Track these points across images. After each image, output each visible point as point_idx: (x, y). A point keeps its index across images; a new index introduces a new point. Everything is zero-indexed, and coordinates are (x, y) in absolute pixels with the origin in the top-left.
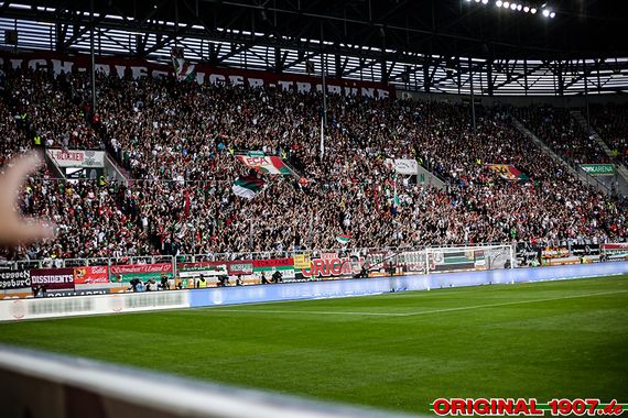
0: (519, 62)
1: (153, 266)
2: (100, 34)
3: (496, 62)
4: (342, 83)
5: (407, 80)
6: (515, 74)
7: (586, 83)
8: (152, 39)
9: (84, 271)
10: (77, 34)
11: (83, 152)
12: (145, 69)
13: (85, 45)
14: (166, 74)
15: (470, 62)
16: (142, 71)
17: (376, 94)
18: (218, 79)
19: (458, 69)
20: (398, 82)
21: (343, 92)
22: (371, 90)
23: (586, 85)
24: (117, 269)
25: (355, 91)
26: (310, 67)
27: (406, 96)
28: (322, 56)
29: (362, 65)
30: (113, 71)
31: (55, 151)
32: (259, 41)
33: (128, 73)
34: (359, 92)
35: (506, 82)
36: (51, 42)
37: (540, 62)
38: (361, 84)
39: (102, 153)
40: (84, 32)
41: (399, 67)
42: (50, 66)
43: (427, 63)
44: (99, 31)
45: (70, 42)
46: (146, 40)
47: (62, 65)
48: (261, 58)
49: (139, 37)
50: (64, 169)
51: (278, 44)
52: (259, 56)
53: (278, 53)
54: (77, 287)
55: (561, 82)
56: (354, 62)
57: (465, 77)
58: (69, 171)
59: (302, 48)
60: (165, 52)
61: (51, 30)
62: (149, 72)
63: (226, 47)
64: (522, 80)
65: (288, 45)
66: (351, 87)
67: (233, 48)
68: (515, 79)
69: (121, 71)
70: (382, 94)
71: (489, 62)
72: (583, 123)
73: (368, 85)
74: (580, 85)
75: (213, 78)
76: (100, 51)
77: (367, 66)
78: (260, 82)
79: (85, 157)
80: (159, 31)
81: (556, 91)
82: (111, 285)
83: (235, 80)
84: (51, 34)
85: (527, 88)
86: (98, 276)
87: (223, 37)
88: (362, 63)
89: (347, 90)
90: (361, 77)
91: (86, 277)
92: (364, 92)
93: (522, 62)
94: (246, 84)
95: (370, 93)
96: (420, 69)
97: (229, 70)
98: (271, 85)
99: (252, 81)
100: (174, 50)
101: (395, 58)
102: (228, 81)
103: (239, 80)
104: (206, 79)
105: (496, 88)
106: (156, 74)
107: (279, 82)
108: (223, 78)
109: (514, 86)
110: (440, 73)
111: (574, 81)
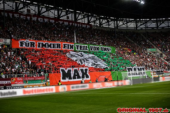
1: (39, 77)
4: (77, 23)
5: (95, 23)
9: (15, 79)
11: (3, 39)
12: (19, 15)
14: (25, 17)
17: (86, 26)
21: (77, 25)
24: (26, 79)
25: (81, 25)
26: (68, 18)
27: (95, 27)
30: (8, 15)
33: (13, 16)
34: (82, 26)
43: (100, 18)
46: (19, 6)
53: (58, 13)
55: (137, 25)
60: (25, 10)
62: (20, 16)
66: (80, 24)
69: (11, 15)
70: (88, 26)
73: (84, 24)
75: (39, 19)
78: (53, 21)
79: (4, 41)
83: (46, 20)
85: (127, 27)
89: (78, 25)
90: (82, 22)
91: (15, 81)
92: (83, 26)
94: (49, 21)
95: (85, 26)
97: (44, 17)
98: (57, 22)
99: (51, 21)
100: (28, 10)
101: (92, 16)
102: (44, 20)
103: (47, 20)
104: (37, 19)
105: (119, 26)
106: (22, 17)
107: (59, 22)
108: (42, 19)
109: (124, 26)
110: (104, 21)
111: (141, 25)
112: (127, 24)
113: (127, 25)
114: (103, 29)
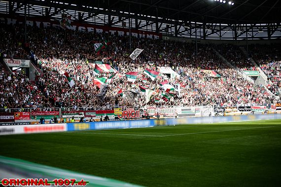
0: (217, 24)
1: (51, 112)
2: (29, 7)
3: (207, 24)
4: (138, 32)
5: (167, 31)
6: (215, 30)
7: (247, 34)
8: (53, 10)
10: (19, 6)
11: (20, 60)
12: (50, 24)
13: (22, 12)
15: (195, 24)
16: (48, 24)
17: (153, 37)
18: (82, 29)
19: (190, 27)
20: (164, 32)
21: (139, 36)
22: (151, 35)
23: (247, 36)
24: (34, 114)
25: (144, 35)
26: (124, 24)
27: (167, 38)
28: (129, 20)
29: (147, 24)
30: (35, 24)
31: (7, 60)
32: (101, 12)
33: (42, 25)
34: (146, 36)
35: (211, 34)
36: (7, 10)
37: (227, 25)
38: (147, 32)
39: (29, 61)
40: (22, 6)
41: (164, 25)
42: (6, 21)
43: (176, 24)
44: (29, 6)
45: (15, 10)
46: (50, 10)
47: (12, 21)
49: (47, 9)
50: (11, 68)
51: (110, 14)
52: (101, 19)
53: (109, 17)
54: (16, 121)
55: (236, 34)
56: (144, 22)
57: (193, 30)
58: (14, 69)
59: (120, 16)
60: (59, 16)
61: (7, 5)
62: (51, 25)
63: (86, 14)
64: (218, 33)
65: (114, 14)
66: (142, 33)
67: (89, 15)
68: (215, 32)
69: (38, 24)
70: (156, 37)
71: (204, 25)
72: (245, 52)
73: (150, 33)
74: (244, 35)
75: (80, 28)
76: (29, 15)
77: (149, 25)
78: (101, 31)
79: (21, 62)
80: (56, 6)
81: (234, 38)
82: (31, 121)
83: (90, 29)
84: (7, 6)
85: (220, 36)
86: (25, 116)
87: (85, 10)
88: (147, 23)
89: (140, 35)
90: (147, 29)
92: (148, 36)
93: (219, 24)
94: (95, 31)
96: (173, 26)
97: (87, 25)
98: (106, 32)
99: (97, 30)
100: (63, 15)
101: (162, 21)
102: (87, 30)
103: (92, 29)
104: (77, 29)
105: (207, 36)
106: (54, 25)
107: (110, 31)
108: (84, 28)
109: (215, 35)
110: (182, 28)
111: (241, 34)
113: (220, 33)
114: (180, 40)
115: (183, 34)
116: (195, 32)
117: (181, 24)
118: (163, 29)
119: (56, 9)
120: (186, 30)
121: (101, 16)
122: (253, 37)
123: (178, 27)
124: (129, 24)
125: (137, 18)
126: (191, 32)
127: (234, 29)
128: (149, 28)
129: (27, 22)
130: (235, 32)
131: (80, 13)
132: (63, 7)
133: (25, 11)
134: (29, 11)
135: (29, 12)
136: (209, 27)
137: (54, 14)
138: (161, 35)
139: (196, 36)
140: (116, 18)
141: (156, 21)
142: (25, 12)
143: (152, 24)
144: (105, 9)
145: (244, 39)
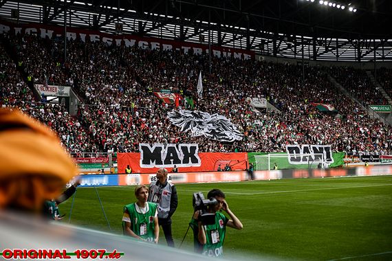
0: (333, 39)
2: (71, 13)
3: (319, 39)
4: (221, 49)
5: (263, 49)
6: (331, 47)
7: (375, 54)
8: (103, 18)
10: (56, 13)
11: (57, 87)
12: (99, 36)
13: (61, 20)
14: (111, 40)
15: (302, 39)
16: (96, 37)
17: (243, 56)
18: (144, 44)
19: (295, 43)
20: (257, 50)
21: (222, 55)
22: (240, 54)
23: (375, 56)
25: (229, 54)
26: (202, 38)
27: (261, 58)
28: (209, 32)
29: (235, 39)
30: (78, 37)
31: (40, 86)
32: (170, 21)
33: (88, 38)
34: (232, 55)
35: (324, 52)
36: (40, 17)
37: (346, 40)
38: (234, 50)
39: (69, 88)
40: (60, 12)
41: (258, 40)
42: (39, 32)
43: (275, 38)
44: (70, 12)
45: (51, 18)
46: (99, 18)
47: (47, 32)
48: (171, 32)
49: (95, 16)
50: (45, 97)
51: (182, 23)
52: (170, 31)
53: (182, 29)
55: (360, 53)
56: (229, 36)
57: (299, 47)
58: (48, 98)
59: (197, 27)
60: (112, 26)
61: (40, 10)
62: (101, 39)
63: (149, 24)
64: (335, 51)
65: (189, 24)
66: (227, 52)
67: (154, 25)
68: (330, 51)
69: (83, 36)
70: (246, 57)
71: (315, 39)
72: (373, 80)
73: (238, 51)
74: (371, 55)
75: (140, 44)
76: (70, 24)
77: (237, 39)
78: (170, 47)
79: (58, 89)
80: (108, 12)
81: (356, 59)
83: (154, 46)
84: (40, 13)
85: (338, 56)
87: (148, 17)
88: (234, 37)
89: (225, 54)
90: (234, 46)
93: (335, 39)
94: (162, 47)
95: (237, 56)
96: (271, 42)
97: (151, 39)
98: (177, 49)
99: (165, 46)
100: (117, 25)
101: (255, 35)
102: (150, 46)
103: (157, 45)
104: (136, 44)
105: (318, 56)
106: (105, 40)
107: (182, 47)
108: (146, 43)
109: (329, 54)
110: (284, 45)
111: (367, 53)
112: (337, 50)
113: (337, 52)
114: (280, 61)
115: (285, 53)
116: (302, 50)
117: (281, 39)
118: (257, 46)
119: (107, 17)
120: (289, 46)
121: (170, 26)
122: (383, 58)
123: (278, 42)
124: (209, 38)
125: (219, 29)
126: (295, 49)
127: (357, 46)
128: (237, 43)
129: (68, 35)
130: (359, 50)
131: (140, 23)
132: (117, 14)
133: (65, 19)
134: (70, 19)
135: (70, 21)
136: (320, 43)
137: (104, 24)
138: (253, 54)
139: (303, 55)
140: (191, 30)
141: (247, 34)
142: (65, 21)
143: (241, 37)
144: (175, 17)
145: (372, 61)
